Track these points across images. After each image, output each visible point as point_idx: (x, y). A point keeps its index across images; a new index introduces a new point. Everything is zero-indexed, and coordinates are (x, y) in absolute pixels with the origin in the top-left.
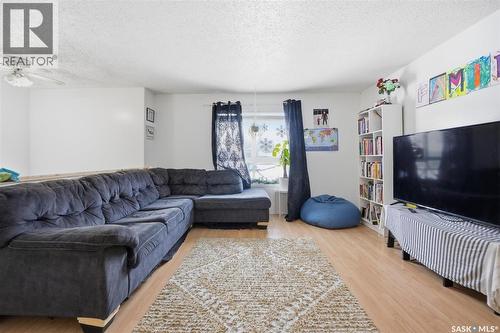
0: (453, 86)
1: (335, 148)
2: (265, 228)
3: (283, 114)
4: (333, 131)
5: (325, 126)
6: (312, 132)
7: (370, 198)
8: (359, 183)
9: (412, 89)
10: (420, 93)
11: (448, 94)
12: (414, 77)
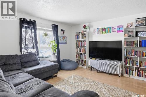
0: (103, 31)
1: (66, 43)
2: (56, 76)
3: (52, 30)
4: (66, 38)
5: (64, 36)
6: (60, 37)
7: (80, 58)
8: (75, 54)
9: (92, 30)
10: (94, 31)
11: (102, 33)
12: (92, 27)
